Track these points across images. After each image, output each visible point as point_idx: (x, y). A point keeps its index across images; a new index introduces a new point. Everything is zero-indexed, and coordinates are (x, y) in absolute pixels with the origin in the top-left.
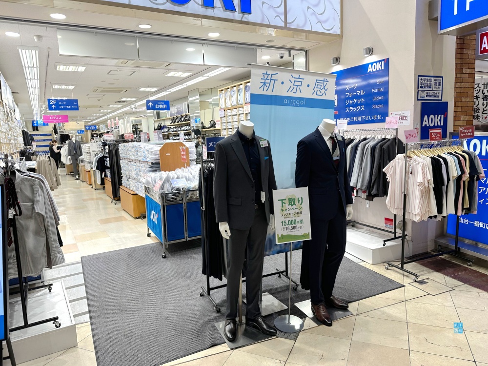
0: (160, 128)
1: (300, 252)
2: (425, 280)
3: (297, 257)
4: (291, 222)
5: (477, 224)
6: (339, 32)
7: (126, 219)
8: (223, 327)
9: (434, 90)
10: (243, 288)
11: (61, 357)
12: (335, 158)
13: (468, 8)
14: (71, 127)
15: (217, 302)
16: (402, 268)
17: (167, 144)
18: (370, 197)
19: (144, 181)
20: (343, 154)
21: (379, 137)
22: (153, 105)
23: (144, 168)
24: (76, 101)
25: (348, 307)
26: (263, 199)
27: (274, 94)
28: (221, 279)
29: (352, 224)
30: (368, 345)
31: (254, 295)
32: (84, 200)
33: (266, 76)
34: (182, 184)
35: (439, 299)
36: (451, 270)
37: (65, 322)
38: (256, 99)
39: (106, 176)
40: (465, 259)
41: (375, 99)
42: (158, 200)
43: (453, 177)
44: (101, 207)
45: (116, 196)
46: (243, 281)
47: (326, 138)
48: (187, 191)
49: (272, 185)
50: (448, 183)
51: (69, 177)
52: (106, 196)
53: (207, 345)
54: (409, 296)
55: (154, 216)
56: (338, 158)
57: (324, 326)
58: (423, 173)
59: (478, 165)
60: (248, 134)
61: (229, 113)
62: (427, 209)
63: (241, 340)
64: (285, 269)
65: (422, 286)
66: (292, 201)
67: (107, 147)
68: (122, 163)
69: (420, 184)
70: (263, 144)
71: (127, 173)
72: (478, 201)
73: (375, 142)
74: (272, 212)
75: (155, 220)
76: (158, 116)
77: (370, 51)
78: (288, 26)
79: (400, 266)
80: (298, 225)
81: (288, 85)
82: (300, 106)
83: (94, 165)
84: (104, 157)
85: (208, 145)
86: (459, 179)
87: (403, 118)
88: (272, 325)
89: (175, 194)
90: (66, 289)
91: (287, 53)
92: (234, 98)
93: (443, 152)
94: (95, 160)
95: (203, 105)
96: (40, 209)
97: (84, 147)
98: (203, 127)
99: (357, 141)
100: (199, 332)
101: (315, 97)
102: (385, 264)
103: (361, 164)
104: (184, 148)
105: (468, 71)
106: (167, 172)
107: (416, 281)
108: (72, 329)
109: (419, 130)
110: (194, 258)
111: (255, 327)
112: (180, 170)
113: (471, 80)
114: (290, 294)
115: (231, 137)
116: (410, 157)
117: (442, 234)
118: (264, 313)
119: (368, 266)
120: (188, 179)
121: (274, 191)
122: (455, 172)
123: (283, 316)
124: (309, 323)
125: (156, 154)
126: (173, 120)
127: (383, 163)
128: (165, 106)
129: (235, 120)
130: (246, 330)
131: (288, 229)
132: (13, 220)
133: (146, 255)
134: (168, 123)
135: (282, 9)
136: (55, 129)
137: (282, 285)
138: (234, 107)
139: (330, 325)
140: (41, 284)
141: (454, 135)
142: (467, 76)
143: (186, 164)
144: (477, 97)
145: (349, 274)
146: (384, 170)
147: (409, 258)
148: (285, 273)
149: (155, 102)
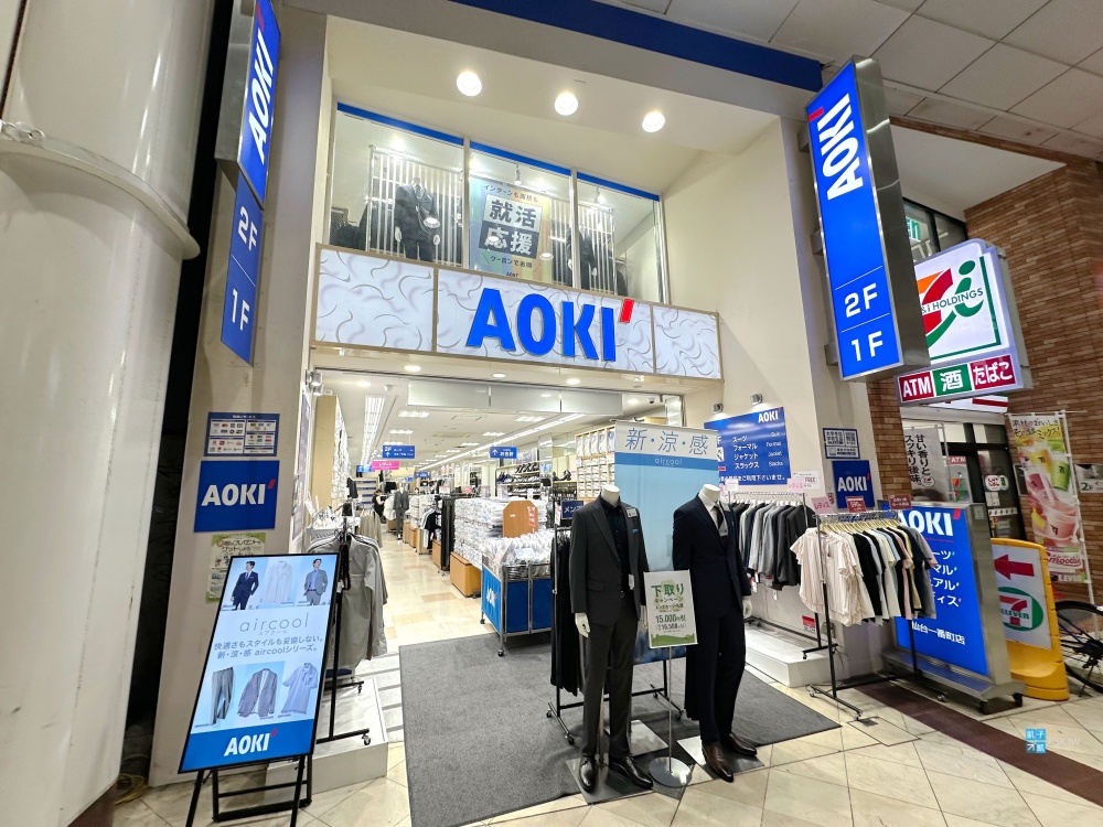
0: (502, 478)
1: (683, 660)
2: (873, 720)
3: (679, 667)
4: (669, 618)
5: (941, 633)
6: (719, 377)
7: (455, 598)
8: (578, 767)
9: (847, 445)
10: (605, 709)
11: (365, 791)
12: (722, 534)
13: (873, 354)
14: (401, 474)
15: (570, 728)
16: (834, 697)
17: (512, 503)
18: (778, 585)
19: (483, 549)
20: (734, 529)
21: (781, 504)
22: (499, 454)
23: (483, 531)
24: (413, 448)
25: (755, 753)
26: (632, 585)
27: (643, 452)
28: (575, 694)
29: (757, 622)
30: (790, 820)
31: (621, 721)
32: (406, 568)
33: (633, 433)
34: (527, 556)
35: (898, 753)
36: (913, 706)
37: (376, 738)
38: (621, 458)
39: (435, 537)
40: (935, 689)
41: (772, 455)
42: (498, 576)
43: (890, 562)
44: (425, 578)
45: (445, 565)
46: (605, 700)
47: (709, 508)
48: (534, 565)
49: (643, 566)
50: (884, 571)
51: (389, 536)
52: (432, 562)
53: (555, 794)
54: (850, 742)
55: (491, 596)
56: (726, 534)
57: (721, 781)
58: (845, 555)
59: (925, 548)
60: (612, 501)
61: (588, 462)
62: (859, 608)
63: (603, 792)
64: (663, 686)
65: (869, 729)
66: (669, 589)
67: (440, 502)
68: (457, 523)
69: (843, 572)
70: (631, 513)
71: (462, 536)
72: (936, 598)
73: (777, 510)
74: (644, 602)
75: (492, 602)
76: (502, 464)
77: (759, 398)
78: (658, 371)
79: (831, 693)
80: (679, 623)
81: (658, 442)
82: (676, 466)
83: (423, 524)
84: (435, 513)
85: (564, 510)
86: (899, 566)
87: (811, 480)
88: (645, 772)
89: (518, 569)
90: (379, 690)
91: (658, 398)
92: (594, 446)
93: (870, 528)
94: (424, 517)
95: (556, 452)
96: (370, 583)
97: (413, 500)
98: (556, 479)
99: (753, 507)
100: (545, 772)
101: (692, 456)
102: (809, 688)
103: (761, 538)
104: (534, 509)
105: (892, 421)
106: (511, 539)
107: (858, 720)
108: (384, 748)
109: (835, 496)
110: (540, 660)
111: (621, 772)
112: (526, 537)
113: (898, 432)
114: (670, 726)
115: (591, 505)
116: (824, 533)
117: (890, 646)
118: (635, 752)
119: (784, 690)
120: (535, 550)
121: (645, 574)
122: (891, 556)
123: (662, 759)
124: (700, 774)
125: (499, 515)
126: (519, 469)
127: (789, 540)
128: (511, 454)
129: (595, 471)
130: (609, 776)
131: (665, 627)
132: (340, 595)
133: (478, 649)
134: (512, 472)
135: (650, 354)
136: (381, 476)
137: (659, 710)
138: (592, 457)
139: (730, 780)
140: (350, 681)
141: (884, 505)
142: (891, 427)
143: (532, 528)
144: (911, 453)
145: (756, 700)
146: (791, 548)
147: (845, 681)
148: (663, 692)
149: (500, 449)
